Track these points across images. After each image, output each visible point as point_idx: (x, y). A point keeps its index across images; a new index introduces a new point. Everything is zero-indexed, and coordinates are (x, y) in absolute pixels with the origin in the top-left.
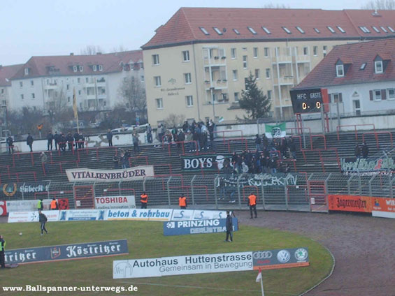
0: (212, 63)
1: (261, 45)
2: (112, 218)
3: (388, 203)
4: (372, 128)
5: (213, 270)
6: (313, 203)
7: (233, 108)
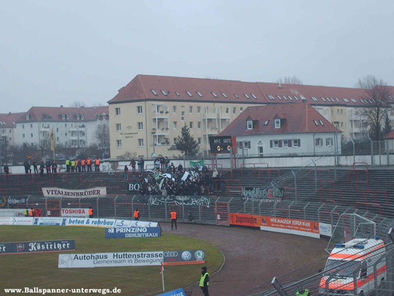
0: (158, 116)
1: (195, 105)
2: (72, 224)
3: (272, 220)
4: (266, 166)
5: (134, 264)
6: (219, 218)
7: (171, 149)
